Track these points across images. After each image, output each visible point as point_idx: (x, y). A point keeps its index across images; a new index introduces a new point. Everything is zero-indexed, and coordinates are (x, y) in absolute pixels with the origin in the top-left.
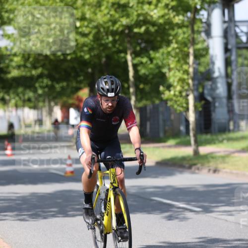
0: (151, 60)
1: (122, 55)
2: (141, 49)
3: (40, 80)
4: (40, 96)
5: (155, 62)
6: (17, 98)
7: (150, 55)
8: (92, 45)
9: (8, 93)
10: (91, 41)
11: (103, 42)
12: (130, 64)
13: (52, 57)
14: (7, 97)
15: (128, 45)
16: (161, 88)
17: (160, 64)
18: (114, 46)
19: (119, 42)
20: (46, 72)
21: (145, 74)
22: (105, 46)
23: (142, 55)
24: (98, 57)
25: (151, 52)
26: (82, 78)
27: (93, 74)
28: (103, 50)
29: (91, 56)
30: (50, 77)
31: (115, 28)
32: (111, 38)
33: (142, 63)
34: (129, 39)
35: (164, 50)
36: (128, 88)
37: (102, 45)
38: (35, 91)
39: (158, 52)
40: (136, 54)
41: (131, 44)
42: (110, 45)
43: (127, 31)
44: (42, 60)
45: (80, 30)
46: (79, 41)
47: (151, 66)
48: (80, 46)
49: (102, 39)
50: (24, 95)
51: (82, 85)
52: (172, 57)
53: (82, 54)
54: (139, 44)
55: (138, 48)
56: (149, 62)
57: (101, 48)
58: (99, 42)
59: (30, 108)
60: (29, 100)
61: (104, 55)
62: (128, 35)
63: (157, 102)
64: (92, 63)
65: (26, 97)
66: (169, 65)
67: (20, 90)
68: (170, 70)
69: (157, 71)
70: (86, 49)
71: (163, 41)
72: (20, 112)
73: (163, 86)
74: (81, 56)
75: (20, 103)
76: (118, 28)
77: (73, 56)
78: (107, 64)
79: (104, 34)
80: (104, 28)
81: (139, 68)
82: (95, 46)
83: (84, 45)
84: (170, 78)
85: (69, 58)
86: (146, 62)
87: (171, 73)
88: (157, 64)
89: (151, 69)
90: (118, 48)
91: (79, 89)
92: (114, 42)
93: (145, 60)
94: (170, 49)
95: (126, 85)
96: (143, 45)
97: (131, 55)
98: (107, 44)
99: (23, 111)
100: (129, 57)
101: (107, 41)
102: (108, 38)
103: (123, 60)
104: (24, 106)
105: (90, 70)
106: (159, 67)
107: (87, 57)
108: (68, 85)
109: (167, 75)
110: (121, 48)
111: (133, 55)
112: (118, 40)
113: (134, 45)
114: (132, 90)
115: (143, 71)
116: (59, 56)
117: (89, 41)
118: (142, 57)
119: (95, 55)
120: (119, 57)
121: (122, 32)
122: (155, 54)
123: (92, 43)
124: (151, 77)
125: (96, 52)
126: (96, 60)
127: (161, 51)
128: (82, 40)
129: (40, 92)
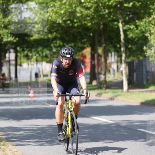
0: (137, 27)
1: (116, 23)
2: (129, 19)
3: (55, 42)
4: (54, 53)
5: (139, 28)
6: (37, 55)
7: (136, 23)
8: (93, 16)
9: (30, 51)
10: (92, 13)
11: (101, 13)
12: (121, 30)
13: (63, 25)
14: (30, 54)
15: (120, 16)
16: (145, 48)
17: (144, 30)
18: (109, 16)
19: (113, 14)
20: (59, 36)
21: (132, 37)
22: (103, 17)
23: (130, 24)
24: (98, 24)
25: (137, 21)
26: (85, 40)
27: (93, 37)
28: (101, 19)
29: (92, 24)
30: (62, 39)
31: (110, 4)
32: (107, 11)
33: (130, 29)
34: (120, 11)
35: (146, 20)
36: (120, 48)
37: (100, 16)
38: (51, 50)
39: (142, 21)
40: (126, 23)
41: (122, 15)
42: (107, 16)
43: (119, 6)
44: (56, 27)
45: (84, 5)
46: (83, 13)
47: (137, 31)
48: (84, 16)
49: (100, 11)
50: (42, 53)
51: (86, 46)
52: (152, 24)
53: (86, 22)
54: (128, 15)
55: (127, 18)
56: (135, 29)
57: (100, 18)
58: (98, 14)
59: (47, 62)
60: (46, 56)
61: (102, 23)
62: (120, 9)
63: (141, 58)
64: (93, 29)
65: (44, 54)
66: (150, 31)
67: (40, 49)
68: (151, 34)
69: (141, 35)
70: (88, 18)
71: (145, 13)
72: (39, 65)
73: (146, 46)
74: (85, 24)
75: (40, 59)
76: (112, 4)
77: (79, 24)
78: (104, 30)
79: (102, 8)
80: (102, 3)
81: (128, 33)
82: (95, 16)
83: (87, 16)
84: (151, 40)
85: (76, 25)
86: (133, 28)
87: (152, 37)
88: (141, 29)
89: (137, 33)
90: (112, 18)
91: (83, 48)
92: (110, 13)
94: (150, 19)
95: (118, 46)
96: (131, 16)
97: (122, 23)
98: (104, 15)
99: (42, 64)
100: (120, 25)
101: (104, 13)
102: (105, 11)
103: (116, 27)
104: (42, 61)
105: (91, 34)
106: (143, 32)
107: (89, 24)
108: (75, 45)
109: (149, 38)
110: (114, 18)
111: (124, 24)
112: (113, 12)
113: (124, 16)
114: (122, 49)
115: (131, 35)
116: (69, 24)
117: (91, 13)
119: (95, 23)
120: (113, 24)
121: (116, 6)
122: (140, 22)
123: (93, 14)
124: (137, 39)
125: (96, 21)
126: (96, 27)
127: (144, 20)
128: (86, 12)
129: (54, 50)
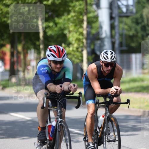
0: (56, 24)
2: (49, 16)
5: (58, 26)
7: (55, 21)
16: (63, 45)
21: (51, 35)
33: (49, 26)
36: (39, 46)
46: (3, 10)
47: (56, 29)
48: (4, 14)
51: (5, 42)
53: (6, 19)
56: (54, 26)
66: (69, 28)
68: (70, 32)
73: (65, 44)
74: (5, 21)
81: (47, 30)
83: (7, 13)
84: (69, 37)
86: (52, 26)
88: (60, 27)
89: (56, 31)
93: (51, 24)
94: (69, 17)
95: (38, 43)
106: (62, 30)
107: (9, 21)
109: (68, 35)
115: (50, 33)
118: (50, 22)
122: (59, 20)
124: (56, 37)
127: (63, 17)
